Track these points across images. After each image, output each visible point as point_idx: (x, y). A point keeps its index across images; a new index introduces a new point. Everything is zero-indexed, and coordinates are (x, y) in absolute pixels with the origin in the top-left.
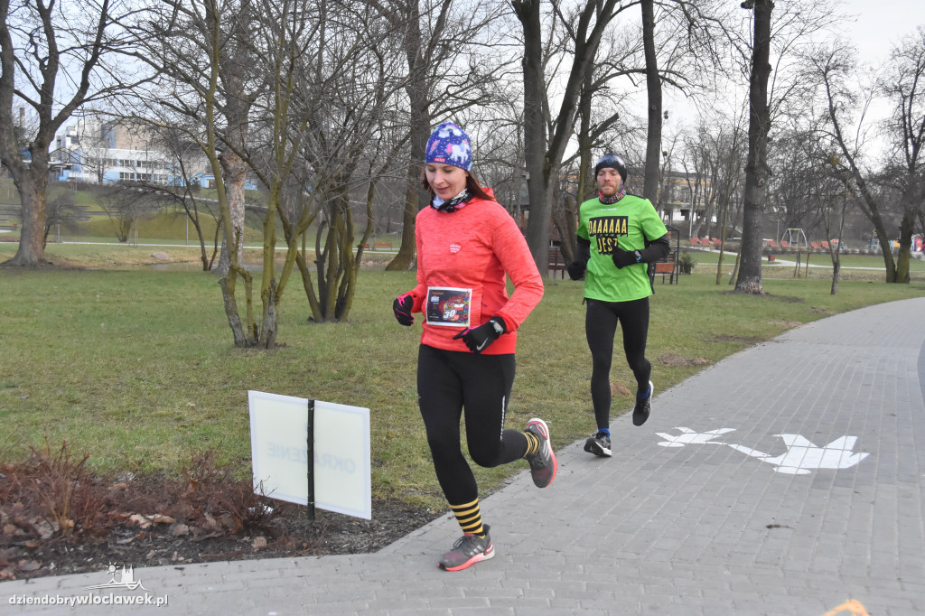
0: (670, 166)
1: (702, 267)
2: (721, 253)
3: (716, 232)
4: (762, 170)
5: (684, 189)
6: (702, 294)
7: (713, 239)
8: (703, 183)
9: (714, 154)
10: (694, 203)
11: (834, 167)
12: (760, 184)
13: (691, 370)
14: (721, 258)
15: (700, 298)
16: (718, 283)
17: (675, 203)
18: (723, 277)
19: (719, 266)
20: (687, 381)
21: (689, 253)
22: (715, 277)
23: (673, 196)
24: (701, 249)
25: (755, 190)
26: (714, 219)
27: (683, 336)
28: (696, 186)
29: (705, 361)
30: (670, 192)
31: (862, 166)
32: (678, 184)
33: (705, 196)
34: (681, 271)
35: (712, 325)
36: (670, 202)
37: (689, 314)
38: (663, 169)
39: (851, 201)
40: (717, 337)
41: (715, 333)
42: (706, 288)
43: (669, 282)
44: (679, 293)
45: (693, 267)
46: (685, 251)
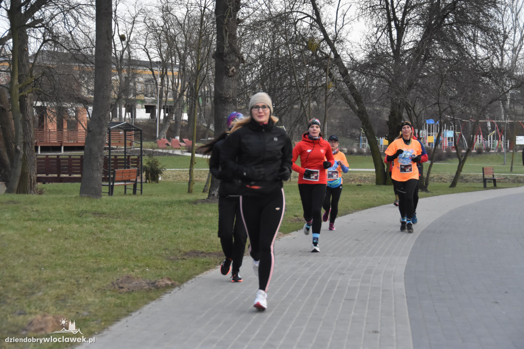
0: (129, 53)
1: (171, 173)
2: (193, 156)
3: (187, 131)
4: (233, 57)
5: (148, 81)
6: (170, 204)
7: (185, 140)
8: (169, 73)
9: (181, 39)
10: (161, 97)
11: (314, 54)
12: (231, 73)
13: (152, 294)
14: (192, 161)
15: (167, 209)
16: (190, 191)
17: (138, 97)
18: (196, 184)
19: (191, 171)
20: (146, 308)
21: (155, 157)
22: (187, 184)
23: (135, 90)
24: (171, 152)
25: (226, 81)
26: (185, 117)
27: (145, 254)
28: (162, 77)
29: (169, 283)
30: (132, 84)
31: (344, 52)
32: (140, 74)
33: (173, 90)
34: (147, 178)
35: (180, 240)
36: (131, 97)
37: (154, 228)
38: (122, 56)
39: (333, 94)
40: (186, 254)
41: (183, 249)
42: (175, 197)
43: (132, 191)
44: (143, 204)
45: (161, 173)
46: (151, 154)
